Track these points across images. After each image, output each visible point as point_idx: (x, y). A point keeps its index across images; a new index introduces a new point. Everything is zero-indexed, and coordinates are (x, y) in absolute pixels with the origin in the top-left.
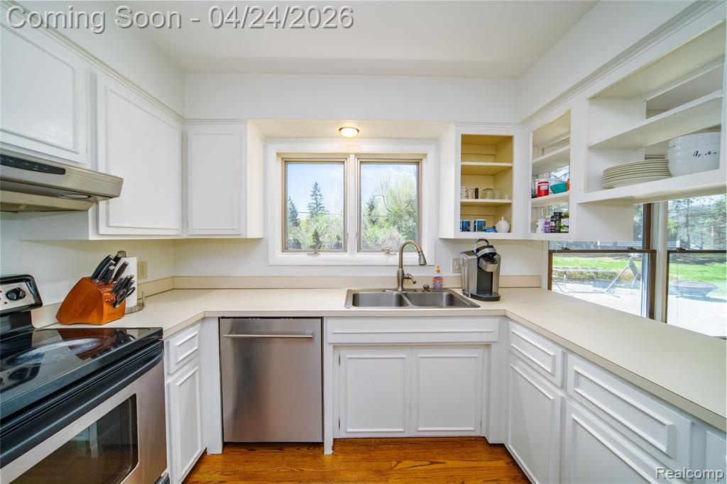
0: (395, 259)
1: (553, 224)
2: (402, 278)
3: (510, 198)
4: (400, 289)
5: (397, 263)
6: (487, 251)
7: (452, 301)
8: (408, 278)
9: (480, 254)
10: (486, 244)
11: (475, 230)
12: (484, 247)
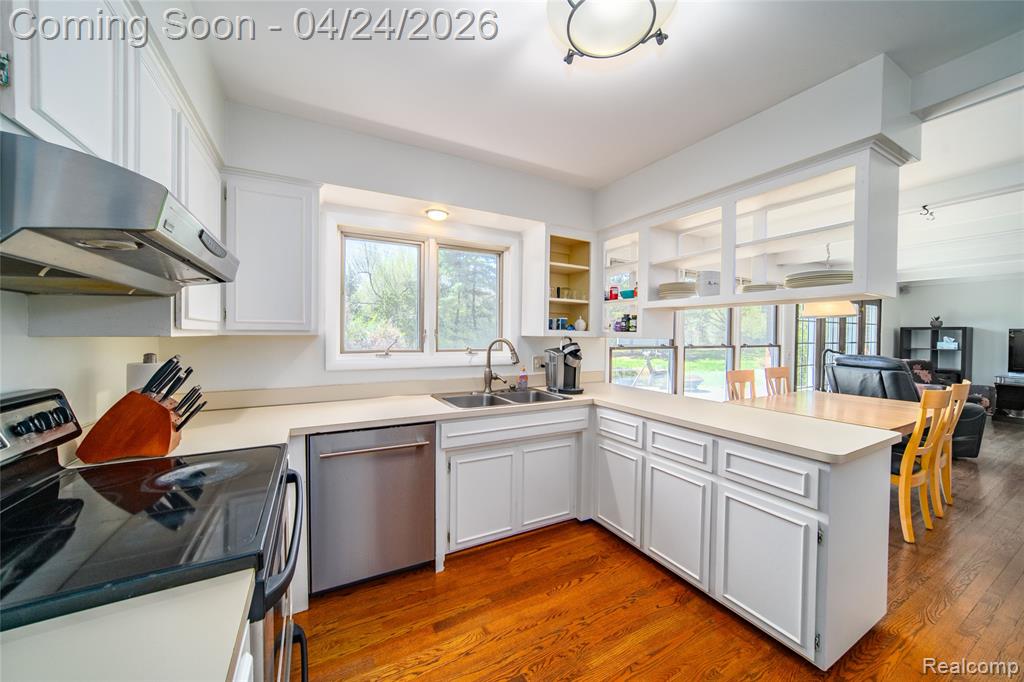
0: (481, 359)
1: (624, 324)
2: (490, 378)
3: (587, 299)
4: (487, 391)
5: (485, 362)
6: (572, 348)
7: (539, 397)
8: (496, 378)
9: (566, 351)
10: (568, 342)
11: (558, 328)
12: (568, 346)
